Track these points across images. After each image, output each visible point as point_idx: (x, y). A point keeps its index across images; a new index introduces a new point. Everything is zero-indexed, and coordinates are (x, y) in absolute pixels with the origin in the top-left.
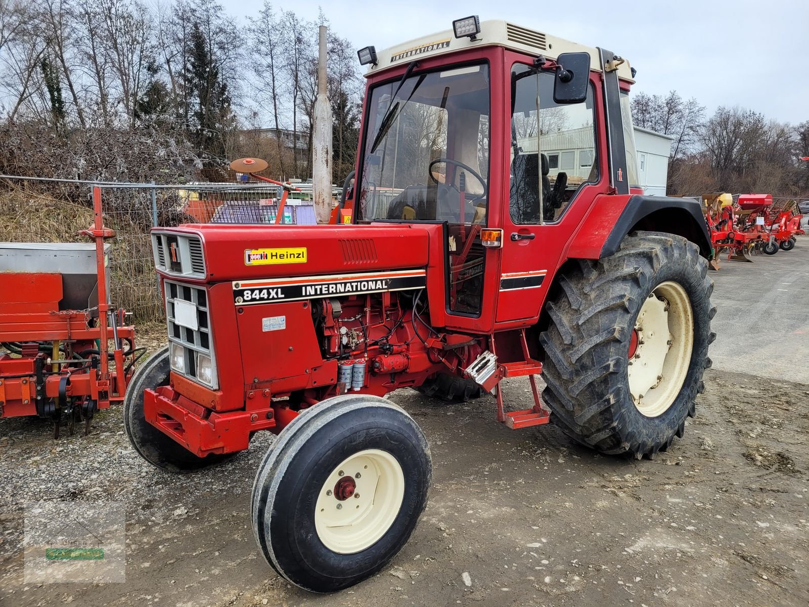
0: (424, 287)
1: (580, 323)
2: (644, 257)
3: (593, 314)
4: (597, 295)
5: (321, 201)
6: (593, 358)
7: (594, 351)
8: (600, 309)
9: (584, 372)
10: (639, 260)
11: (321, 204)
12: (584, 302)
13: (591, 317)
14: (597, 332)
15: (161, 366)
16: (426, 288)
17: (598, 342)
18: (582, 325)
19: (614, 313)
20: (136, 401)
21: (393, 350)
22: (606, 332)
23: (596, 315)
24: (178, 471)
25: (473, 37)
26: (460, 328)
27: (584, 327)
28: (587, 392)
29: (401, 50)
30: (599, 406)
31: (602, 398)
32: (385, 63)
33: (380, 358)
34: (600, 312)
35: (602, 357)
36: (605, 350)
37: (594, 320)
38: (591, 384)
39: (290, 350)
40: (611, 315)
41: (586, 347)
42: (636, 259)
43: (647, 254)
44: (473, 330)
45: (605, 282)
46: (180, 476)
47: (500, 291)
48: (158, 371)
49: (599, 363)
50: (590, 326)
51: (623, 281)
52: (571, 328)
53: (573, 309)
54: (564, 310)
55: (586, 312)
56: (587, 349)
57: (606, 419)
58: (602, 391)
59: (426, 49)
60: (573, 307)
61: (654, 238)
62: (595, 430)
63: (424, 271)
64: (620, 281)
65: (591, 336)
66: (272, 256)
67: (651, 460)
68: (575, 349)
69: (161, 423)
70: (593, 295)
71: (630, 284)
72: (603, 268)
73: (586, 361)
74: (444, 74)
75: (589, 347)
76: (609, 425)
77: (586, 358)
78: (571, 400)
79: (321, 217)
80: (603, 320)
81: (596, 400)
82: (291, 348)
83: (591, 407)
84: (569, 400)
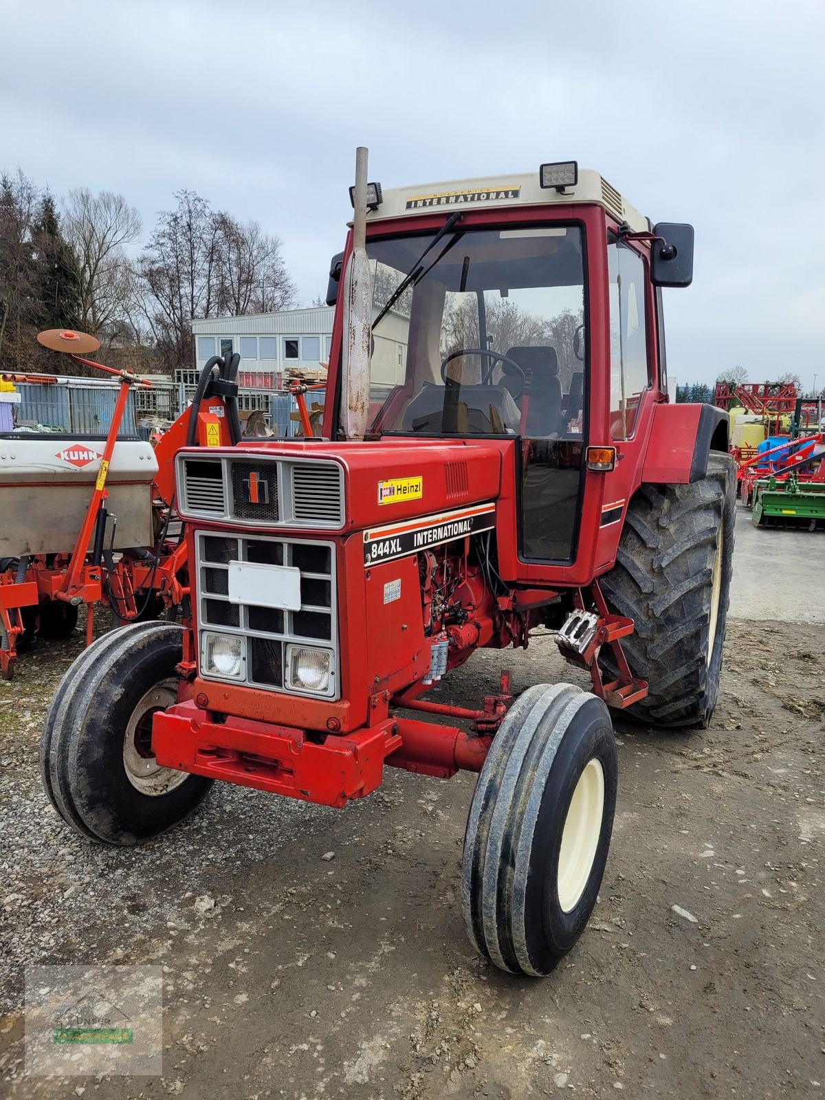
0: (493, 527)
1: (664, 565)
2: (717, 480)
3: (680, 553)
4: (678, 530)
5: (360, 406)
6: (683, 609)
7: (684, 599)
8: (688, 547)
9: (670, 626)
10: (711, 483)
11: (359, 411)
12: (661, 538)
13: (677, 557)
14: (687, 576)
15: (113, 673)
16: (495, 529)
17: (692, 587)
18: (665, 568)
19: (703, 550)
20: (82, 737)
21: (467, 617)
22: (700, 574)
23: (683, 554)
24: (134, 841)
25: (560, 189)
26: (541, 580)
27: (667, 569)
28: (672, 652)
29: (428, 194)
30: (689, 667)
31: (692, 658)
32: (393, 209)
33: (455, 630)
34: (688, 550)
35: (694, 606)
36: (697, 596)
37: (680, 561)
38: (681, 641)
39: (403, 628)
40: (700, 554)
41: (675, 596)
42: (709, 483)
43: (720, 476)
44: (562, 582)
45: (687, 513)
46: (137, 850)
47: (601, 527)
48: (111, 681)
49: (690, 613)
50: (676, 568)
51: (705, 510)
52: (648, 572)
53: (650, 548)
54: (632, 550)
55: (670, 551)
56: (677, 597)
57: (690, 683)
58: (692, 649)
59: (476, 197)
60: (650, 545)
61: (716, 457)
62: (671, 698)
63: (492, 504)
64: (702, 511)
65: (680, 582)
66: (398, 490)
67: (705, 728)
68: (657, 598)
69: (209, 764)
70: (672, 529)
71: (713, 514)
72: (675, 494)
73: (674, 613)
74: (504, 235)
75: (680, 594)
76: (693, 690)
77: (673, 608)
78: (646, 663)
79: (357, 429)
80: (692, 560)
81: (684, 661)
82: (405, 626)
83: (677, 670)
84: (644, 664)
